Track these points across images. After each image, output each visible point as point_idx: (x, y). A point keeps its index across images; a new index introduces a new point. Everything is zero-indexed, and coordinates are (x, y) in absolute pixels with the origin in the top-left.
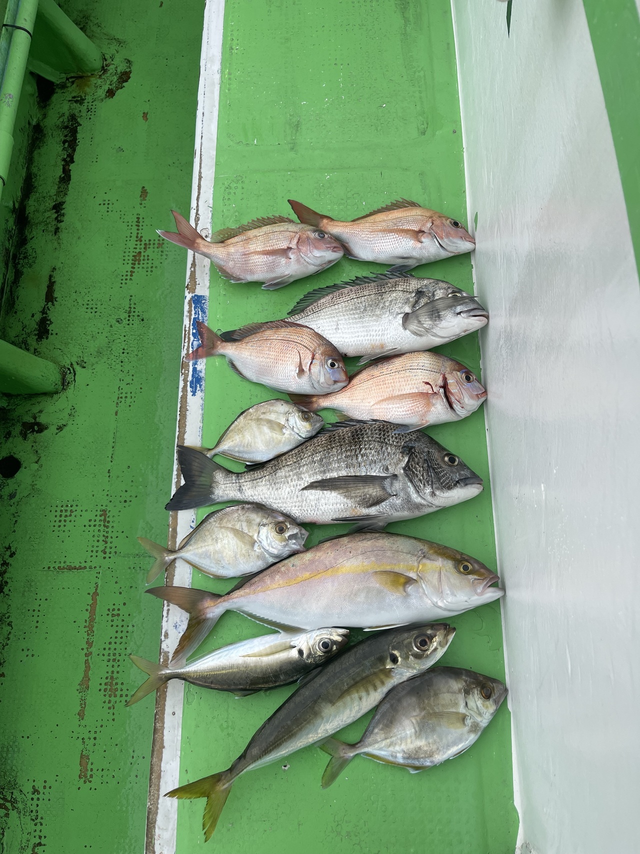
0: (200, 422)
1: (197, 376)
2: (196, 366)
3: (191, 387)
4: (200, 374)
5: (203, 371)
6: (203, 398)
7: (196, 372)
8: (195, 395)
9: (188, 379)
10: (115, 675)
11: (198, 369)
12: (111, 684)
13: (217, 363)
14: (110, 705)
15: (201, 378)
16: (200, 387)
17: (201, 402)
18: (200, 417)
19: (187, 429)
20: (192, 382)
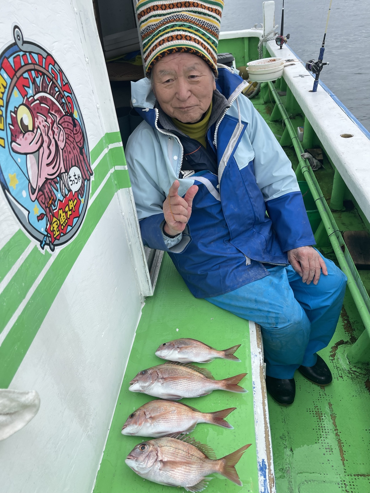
0: (257, 443)
1: (263, 472)
2: (264, 479)
3: (266, 465)
4: (261, 473)
5: (259, 475)
6: (257, 457)
7: (264, 475)
8: (263, 460)
9: (268, 470)
10: (319, 420)
11: (263, 477)
12: (320, 416)
13: (251, 479)
14: (317, 408)
15: (260, 470)
16: (260, 465)
17: (258, 455)
18: (258, 446)
19: (264, 439)
20: (266, 468)
